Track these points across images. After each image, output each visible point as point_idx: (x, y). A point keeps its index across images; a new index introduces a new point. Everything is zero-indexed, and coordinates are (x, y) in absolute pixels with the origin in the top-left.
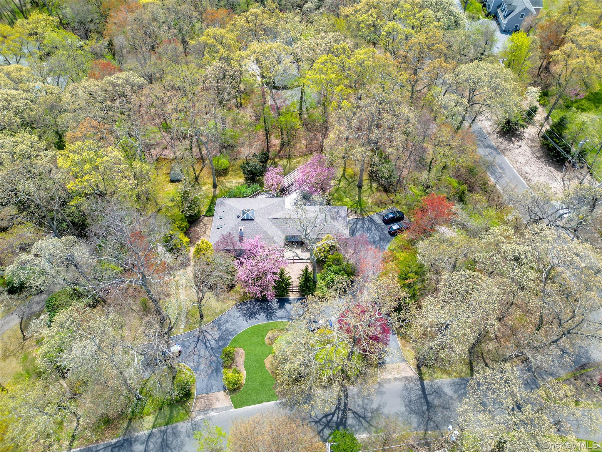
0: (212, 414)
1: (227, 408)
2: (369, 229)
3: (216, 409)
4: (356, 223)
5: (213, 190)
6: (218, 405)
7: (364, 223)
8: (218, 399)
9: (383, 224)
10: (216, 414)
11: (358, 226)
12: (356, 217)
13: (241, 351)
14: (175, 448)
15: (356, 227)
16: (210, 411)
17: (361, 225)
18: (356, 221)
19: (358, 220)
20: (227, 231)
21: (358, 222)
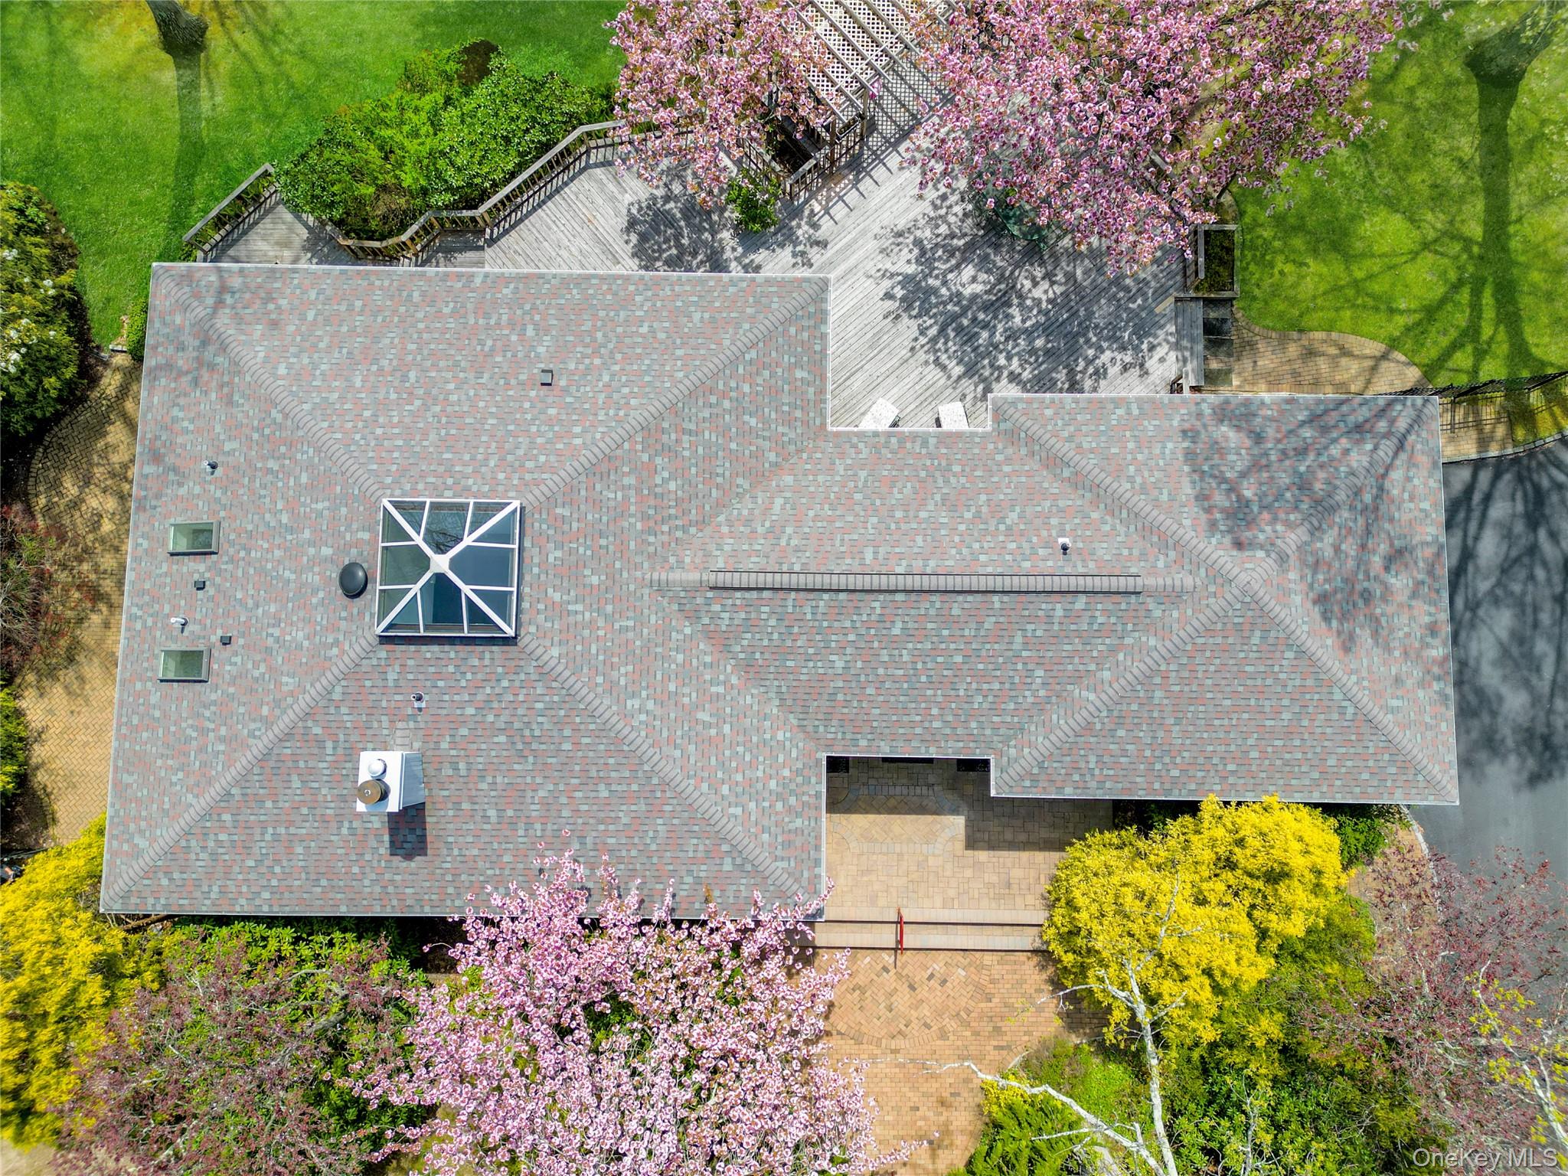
5: (168, 75)
7: (1535, 515)
12: (1469, 449)
17: (1508, 535)
18: (1469, 490)
19: (1485, 477)
20: (258, 746)
21: (1487, 499)
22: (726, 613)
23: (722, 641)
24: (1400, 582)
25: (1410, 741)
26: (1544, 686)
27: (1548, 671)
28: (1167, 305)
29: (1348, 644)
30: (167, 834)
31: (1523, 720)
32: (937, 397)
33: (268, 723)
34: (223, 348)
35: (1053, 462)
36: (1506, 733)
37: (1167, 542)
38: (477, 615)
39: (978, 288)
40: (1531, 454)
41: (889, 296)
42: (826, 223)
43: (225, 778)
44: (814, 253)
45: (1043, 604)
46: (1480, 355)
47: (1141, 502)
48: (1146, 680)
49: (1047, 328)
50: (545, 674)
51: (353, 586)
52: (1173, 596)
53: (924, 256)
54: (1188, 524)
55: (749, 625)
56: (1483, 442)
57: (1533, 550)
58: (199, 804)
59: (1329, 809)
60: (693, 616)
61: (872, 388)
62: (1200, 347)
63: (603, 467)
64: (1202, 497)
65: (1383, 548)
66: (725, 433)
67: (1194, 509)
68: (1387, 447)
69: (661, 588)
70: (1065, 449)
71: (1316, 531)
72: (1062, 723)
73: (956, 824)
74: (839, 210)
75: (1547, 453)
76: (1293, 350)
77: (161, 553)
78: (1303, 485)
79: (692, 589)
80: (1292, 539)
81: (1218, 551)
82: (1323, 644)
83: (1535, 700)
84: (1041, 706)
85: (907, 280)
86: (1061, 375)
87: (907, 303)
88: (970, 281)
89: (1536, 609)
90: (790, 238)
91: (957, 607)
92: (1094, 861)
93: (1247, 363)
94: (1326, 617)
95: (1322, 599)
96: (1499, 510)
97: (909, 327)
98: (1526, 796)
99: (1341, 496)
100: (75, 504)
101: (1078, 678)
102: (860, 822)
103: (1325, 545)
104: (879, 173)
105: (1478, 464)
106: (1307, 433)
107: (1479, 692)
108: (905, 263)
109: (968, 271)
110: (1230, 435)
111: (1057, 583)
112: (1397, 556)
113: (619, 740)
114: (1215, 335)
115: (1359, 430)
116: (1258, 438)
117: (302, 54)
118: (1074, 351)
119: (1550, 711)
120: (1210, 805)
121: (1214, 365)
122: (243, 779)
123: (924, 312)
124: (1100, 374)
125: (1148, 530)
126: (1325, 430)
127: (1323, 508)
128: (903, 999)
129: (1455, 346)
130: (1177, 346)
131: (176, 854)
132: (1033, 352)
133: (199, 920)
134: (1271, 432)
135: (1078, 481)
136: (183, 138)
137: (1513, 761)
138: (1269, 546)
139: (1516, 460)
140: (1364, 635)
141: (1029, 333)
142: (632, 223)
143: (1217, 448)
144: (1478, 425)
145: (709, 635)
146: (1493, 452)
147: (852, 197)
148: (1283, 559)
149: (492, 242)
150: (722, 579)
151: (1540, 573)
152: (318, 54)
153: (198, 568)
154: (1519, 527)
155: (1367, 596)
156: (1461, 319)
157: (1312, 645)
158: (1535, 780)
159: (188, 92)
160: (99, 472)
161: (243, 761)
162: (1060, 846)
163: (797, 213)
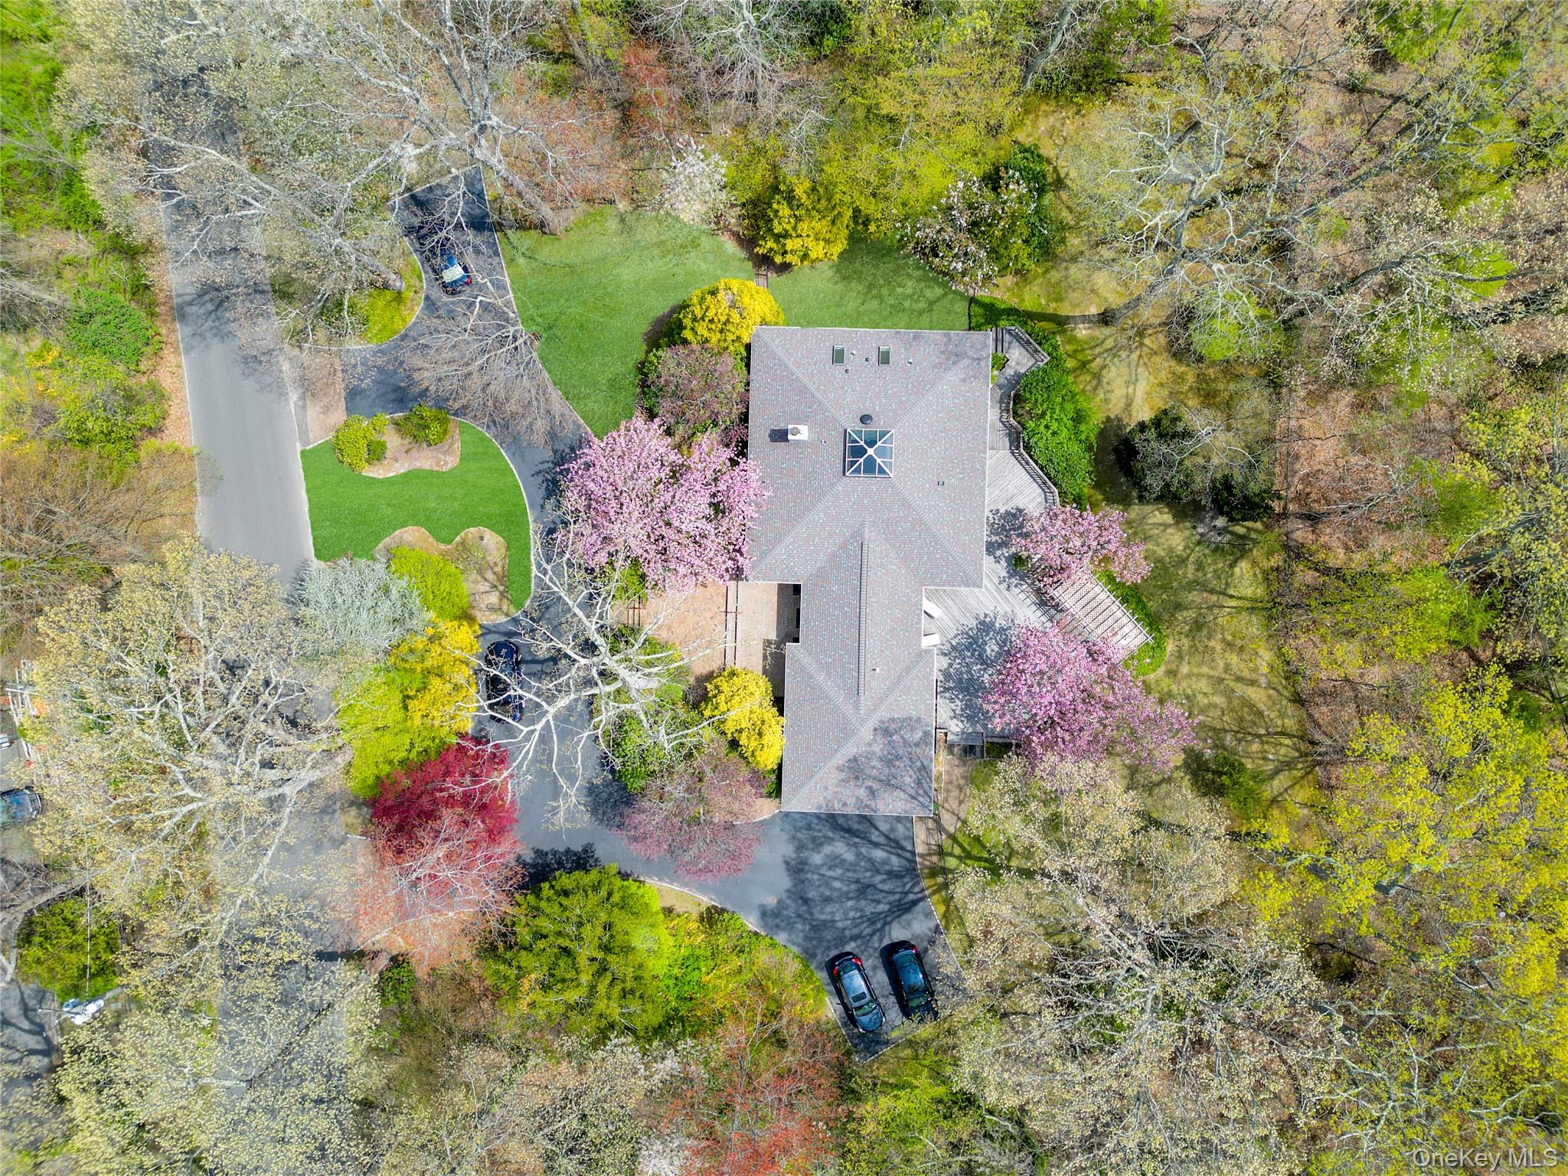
0: (294, 397)
1: (304, 433)
2: (864, 890)
3: (304, 408)
4: (895, 845)
5: (1093, 310)
6: (313, 411)
7: (892, 875)
8: (327, 410)
9: (886, 942)
10: (292, 406)
11: (879, 854)
12: (920, 849)
13: (451, 462)
14: (218, 318)
15: (876, 845)
16: (301, 391)
17: (885, 862)
18: (903, 848)
19: (908, 855)
20: (810, 386)
21: (899, 855)
22: (853, 547)
23: (844, 546)
24: (862, 792)
25: (804, 792)
26: (823, 872)
27: (830, 873)
28: (979, 728)
29: (839, 769)
30: (780, 352)
31: (810, 861)
32: (943, 634)
33: (818, 389)
34: (954, 363)
35: (908, 669)
36: (805, 854)
37: (876, 706)
38: (853, 463)
39: (989, 651)
40: (917, 876)
41: (986, 616)
42: (1017, 590)
43: (799, 373)
44: (1005, 585)
45: (855, 661)
46: (959, 858)
47: (892, 698)
48: (827, 697)
49: (971, 681)
50: (833, 485)
51: (865, 419)
52: (857, 707)
53: (1003, 630)
54: (883, 714)
55: (849, 556)
56: (922, 856)
57: (878, 872)
58: (790, 364)
59: (780, 766)
60: (852, 536)
61: (947, 608)
62: (963, 743)
63: (906, 504)
64: (893, 720)
65: (875, 787)
66: (921, 547)
67: (888, 716)
68: (912, 792)
69: (862, 525)
70: (913, 673)
71: (881, 759)
72: (813, 668)
73: (773, 636)
74: (1022, 596)
75: (918, 882)
76: (962, 782)
77: (879, 343)
78: (898, 757)
79: (862, 536)
80: (877, 748)
81: (873, 722)
82: (840, 759)
83: (818, 867)
84: (818, 661)
85: (993, 624)
86: (952, 685)
87: (983, 623)
88: (991, 649)
89: (854, 871)
90: (1011, 576)
91: (854, 631)
92: (761, 682)
93: (957, 762)
94: (849, 760)
95: (855, 760)
96: (894, 860)
97: (973, 623)
98: (780, 860)
99: (893, 770)
100: (909, 276)
101: (828, 674)
102: (774, 598)
103: (875, 762)
104: (1039, 613)
105: (913, 853)
106: (918, 764)
107: (821, 844)
108: (1000, 622)
109: (996, 649)
110: (918, 735)
111: (862, 665)
112: (872, 792)
113: (809, 510)
114: (969, 750)
115: (919, 783)
116: (917, 745)
117: (1104, 367)
118: (961, 690)
119: (813, 873)
120: (783, 720)
121: (956, 750)
122: (798, 379)
123: (979, 630)
124: (951, 700)
125: (881, 700)
126: (919, 770)
127: (889, 763)
128: (708, 615)
129: (964, 849)
130: (963, 732)
131: (772, 355)
132: (961, 673)
133: (748, 357)
134: (918, 750)
135: (900, 678)
136: (1068, 317)
137: (794, 855)
138: (875, 740)
139: (914, 869)
140: (843, 776)
141: (969, 672)
142: (1020, 511)
143: (913, 730)
144: (929, 854)
145: (846, 542)
146: (918, 859)
147: (1028, 601)
148: (870, 745)
149: (1013, 453)
150: (865, 547)
151: (868, 874)
152: (1104, 372)
153: (874, 358)
154: (887, 868)
155: (857, 778)
156: (975, 852)
157: (839, 755)
158: (787, 863)
159: (1085, 319)
160: (923, 285)
161: (805, 380)
162: (765, 672)
163: (1022, 579)
